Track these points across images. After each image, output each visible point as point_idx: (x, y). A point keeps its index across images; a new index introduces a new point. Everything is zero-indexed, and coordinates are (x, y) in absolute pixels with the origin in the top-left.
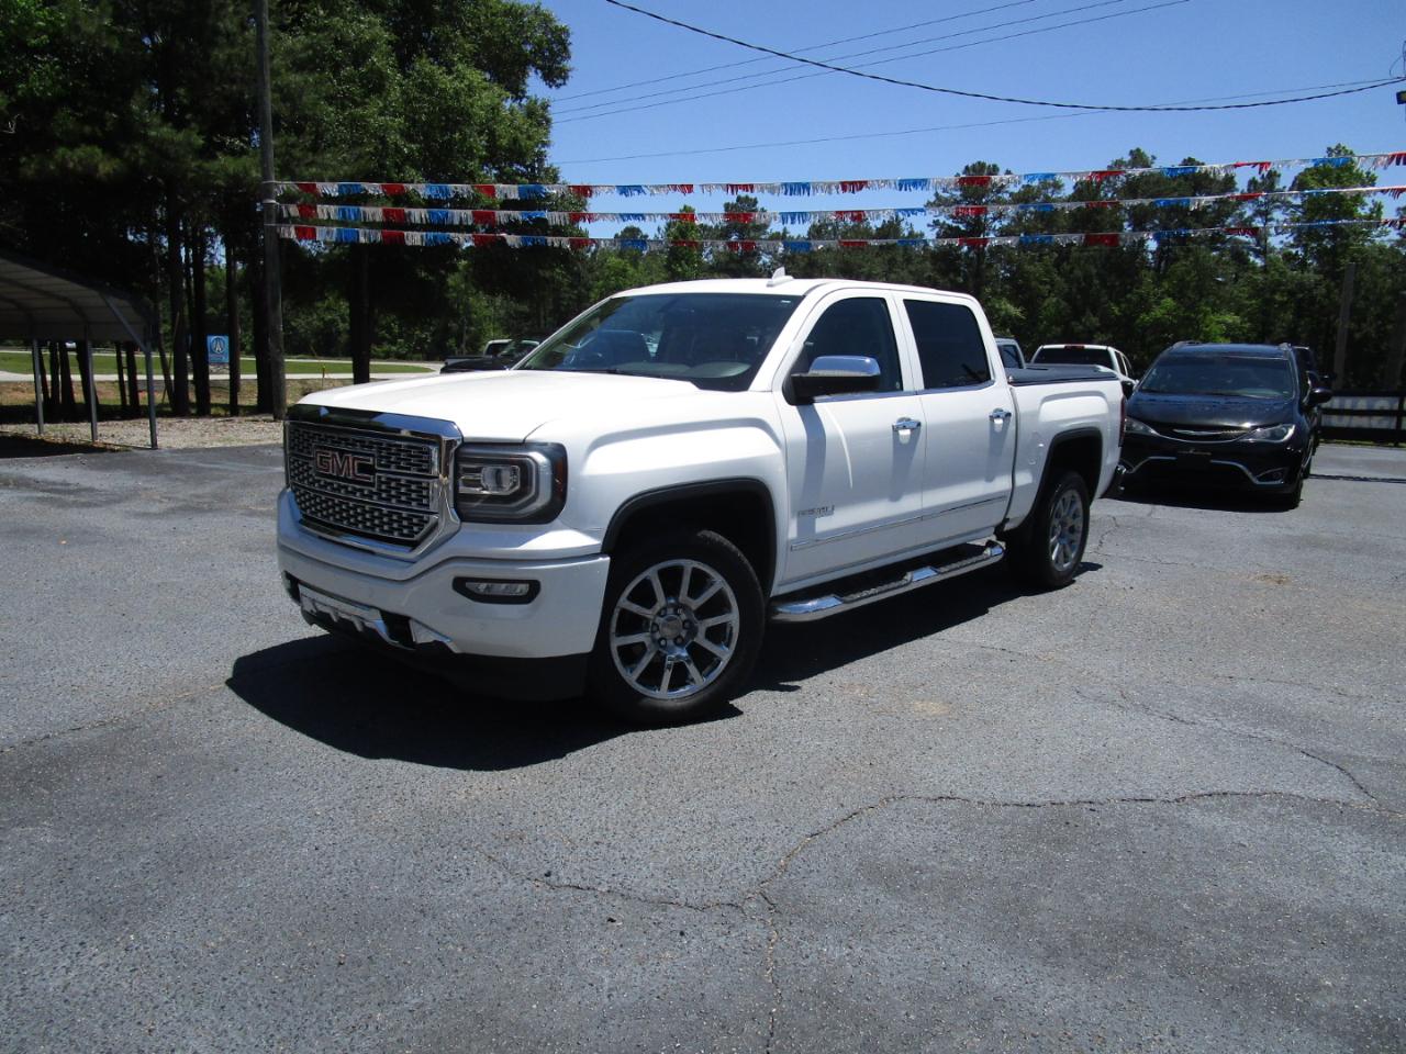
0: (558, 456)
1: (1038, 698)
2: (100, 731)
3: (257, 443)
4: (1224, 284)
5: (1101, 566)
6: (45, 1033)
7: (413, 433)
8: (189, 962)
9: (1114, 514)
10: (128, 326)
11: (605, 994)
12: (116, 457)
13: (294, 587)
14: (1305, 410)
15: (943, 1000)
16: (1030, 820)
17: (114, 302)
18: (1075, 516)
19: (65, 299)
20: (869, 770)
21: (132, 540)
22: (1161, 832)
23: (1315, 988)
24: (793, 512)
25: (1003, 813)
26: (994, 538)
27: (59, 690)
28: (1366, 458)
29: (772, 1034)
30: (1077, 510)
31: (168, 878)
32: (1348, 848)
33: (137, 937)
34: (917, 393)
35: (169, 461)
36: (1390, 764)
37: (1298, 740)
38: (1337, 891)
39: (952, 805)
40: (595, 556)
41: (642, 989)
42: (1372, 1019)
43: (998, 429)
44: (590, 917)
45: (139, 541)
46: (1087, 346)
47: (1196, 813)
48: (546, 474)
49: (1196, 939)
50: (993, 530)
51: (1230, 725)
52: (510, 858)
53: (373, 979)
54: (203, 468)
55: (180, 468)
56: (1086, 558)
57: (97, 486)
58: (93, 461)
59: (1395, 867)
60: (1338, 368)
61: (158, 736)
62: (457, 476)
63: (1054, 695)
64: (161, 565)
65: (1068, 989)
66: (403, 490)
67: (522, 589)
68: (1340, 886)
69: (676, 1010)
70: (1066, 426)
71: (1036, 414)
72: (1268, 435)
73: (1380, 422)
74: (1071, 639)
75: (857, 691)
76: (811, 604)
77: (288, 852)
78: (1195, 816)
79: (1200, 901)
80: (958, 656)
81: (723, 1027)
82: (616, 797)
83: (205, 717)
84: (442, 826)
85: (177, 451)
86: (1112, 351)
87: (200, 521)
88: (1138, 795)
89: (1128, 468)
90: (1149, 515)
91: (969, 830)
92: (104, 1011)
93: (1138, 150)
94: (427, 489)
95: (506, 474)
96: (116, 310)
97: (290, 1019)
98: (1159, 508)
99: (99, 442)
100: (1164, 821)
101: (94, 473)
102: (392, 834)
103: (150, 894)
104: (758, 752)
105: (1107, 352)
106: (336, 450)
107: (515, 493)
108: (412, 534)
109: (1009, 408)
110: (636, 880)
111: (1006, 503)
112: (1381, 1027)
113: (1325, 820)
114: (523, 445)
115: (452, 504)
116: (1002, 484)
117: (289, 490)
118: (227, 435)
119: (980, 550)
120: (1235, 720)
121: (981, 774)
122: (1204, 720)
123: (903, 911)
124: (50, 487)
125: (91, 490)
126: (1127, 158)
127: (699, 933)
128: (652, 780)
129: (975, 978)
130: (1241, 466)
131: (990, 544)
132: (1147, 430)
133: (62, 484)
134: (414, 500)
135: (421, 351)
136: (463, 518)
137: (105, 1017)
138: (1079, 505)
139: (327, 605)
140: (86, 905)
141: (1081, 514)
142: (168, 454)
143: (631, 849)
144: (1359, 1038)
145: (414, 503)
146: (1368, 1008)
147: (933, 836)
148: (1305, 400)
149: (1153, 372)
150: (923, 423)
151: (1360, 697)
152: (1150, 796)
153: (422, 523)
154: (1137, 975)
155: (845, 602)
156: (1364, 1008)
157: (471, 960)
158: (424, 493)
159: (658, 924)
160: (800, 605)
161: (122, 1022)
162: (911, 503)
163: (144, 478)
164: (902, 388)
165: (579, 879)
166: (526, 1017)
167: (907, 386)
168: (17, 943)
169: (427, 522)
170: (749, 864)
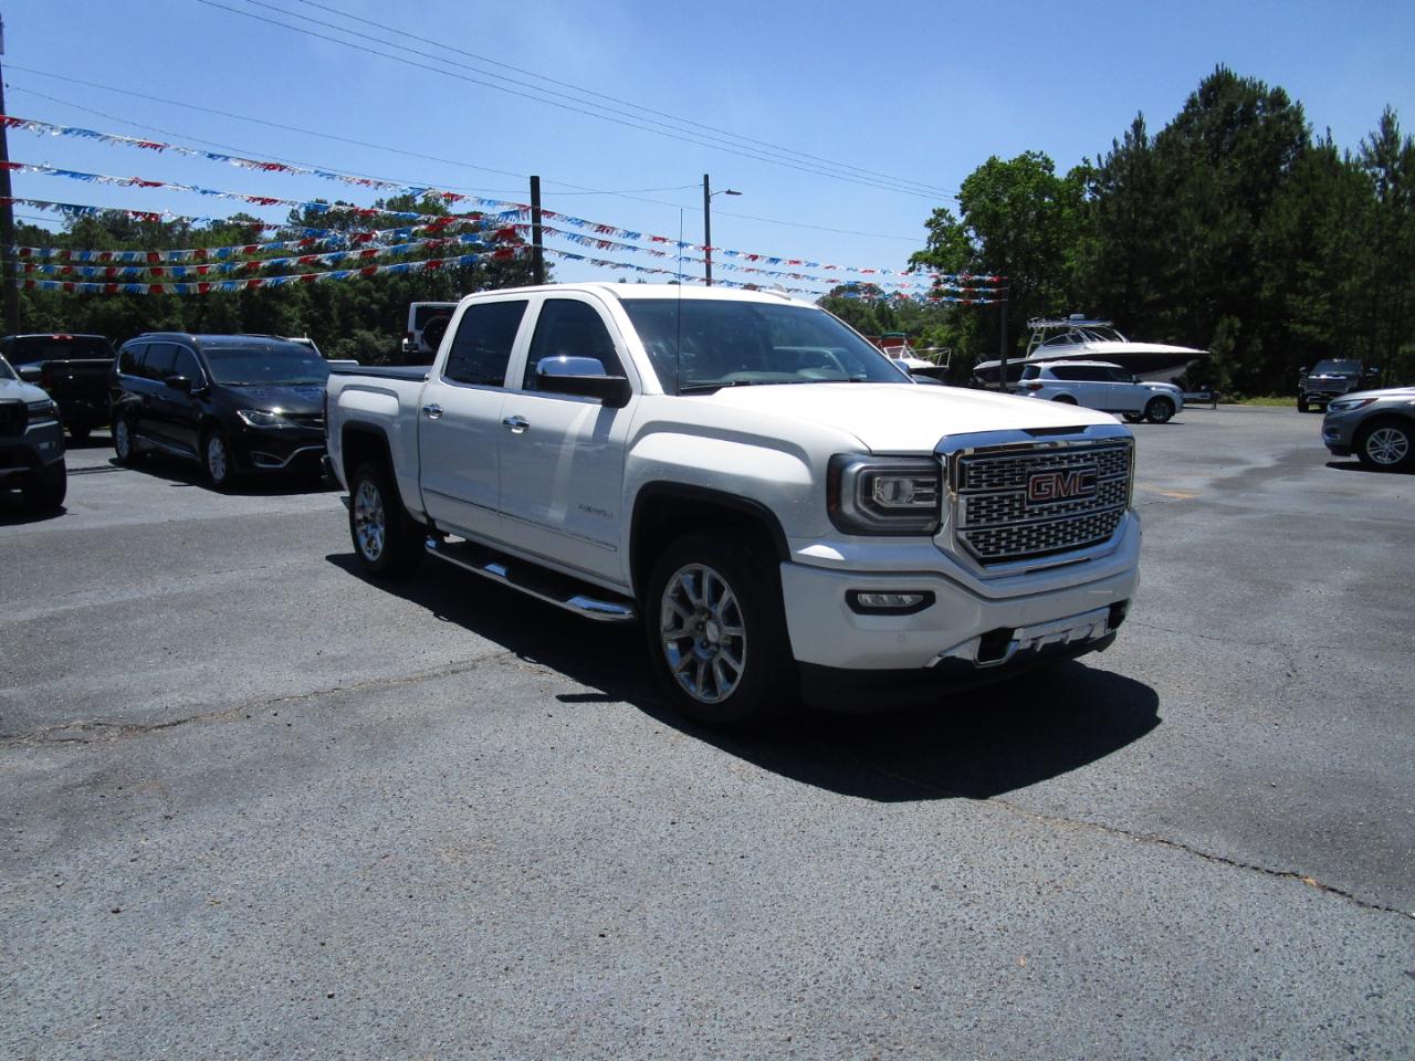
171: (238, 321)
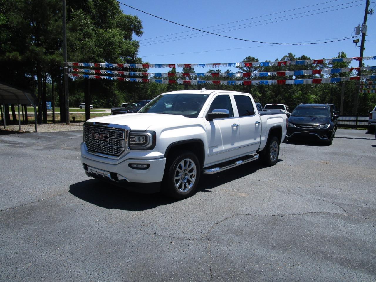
0: (154, 134)
1: (268, 192)
2: (38, 203)
3: (63, 131)
4: (313, 87)
5: (283, 160)
6: (43, 269)
7: (115, 128)
8: (74, 254)
9: (286, 147)
10: (30, 100)
11: (172, 258)
12: (27, 134)
13: (86, 167)
14: (332, 120)
15: (249, 258)
16: (267, 219)
17: (26, 94)
18: (276, 148)
19: (13, 93)
20: (229, 209)
21: (35, 156)
22: (298, 221)
23: (333, 253)
24: (208, 147)
25: (261, 218)
26: (256, 153)
27: (26, 193)
28: (349, 132)
29: (211, 265)
30: (276, 146)
31: (64, 236)
32: (341, 223)
33: (60, 248)
34: (237, 118)
35: (41, 136)
36: (351, 205)
37: (330, 200)
38: (338, 233)
39: (249, 216)
40: (163, 158)
41: (180, 257)
42: (345, 259)
43: (257, 127)
44: (166, 242)
45: (38, 156)
46: (278, 104)
47: (306, 217)
48: (151, 138)
49: (306, 244)
50: (256, 151)
51: (314, 197)
52: (145, 230)
53: (118, 256)
54: (50, 137)
55: (44, 137)
56: (279, 158)
57: (23, 142)
58: (20, 135)
59: (352, 228)
60: (342, 109)
61: (54, 204)
62: (129, 139)
63: (272, 191)
64: (45, 162)
65: (277, 255)
66: (115, 142)
67: (145, 166)
68: (339, 232)
69: (189, 261)
70: (273, 125)
71: (266, 123)
72: (323, 127)
73: (352, 123)
74: (276, 178)
75: (225, 191)
76: (214, 169)
77: (92, 230)
78: (306, 218)
79: (307, 236)
80: (248, 182)
81: (200, 264)
82: (169, 216)
83: (65, 199)
84: (128, 223)
85: (42, 133)
86: (284, 105)
87: (53, 151)
88: (293, 213)
89: (289, 135)
90: (295, 147)
91: (253, 222)
92: (56, 264)
93: (291, 53)
94: (122, 142)
95: (141, 138)
96: (27, 96)
97: (100, 265)
98: (297, 145)
99: (22, 130)
100: (299, 219)
101: (22, 139)
102: (116, 225)
103: (60, 239)
104: (202, 205)
105: (283, 106)
106: (98, 133)
107: (144, 143)
108: (118, 153)
109: (259, 121)
110: (176, 234)
111: (259, 144)
112: (347, 260)
113: (336, 218)
114: (146, 131)
115: (128, 146)
116: (258, 140)
117: (84, 143)
118: (54, 128)
119: (253, 156)
120: (315, 196)
121: (255, 209)
122: (308, 196)
123: (239, 239)
124: (10, 142)
125: (21, 143)
126: (288, 55)
127: (192, 245)
128: (177, 212)
129: (256, 253)
130: (317, 135)
131: (255, 155)
132: (294, 126)
133: (13, 142)
134: (118, 145)
135: (102, 106)
136: (131, 149)
137: (56, 265)
138: (277, 145)
139: (95, 171)
140: (46, 242)
141: (277, 147)
142: (40, 134)
143: (174, 227)
144: (342, 263)
145: (118, 146)
146: (345, 257)
147: (245, 223)
148: (332, 118)
149: (294, 111)
150: (239, 125)
151: (345, 190)
152: (296, 213)
153: (120, 150)
154: (293, 252)
155: (221, 169)
156: (344, 257)
157: (140, 252)
158: (121, 143)
159: (182, 243)
160: (210, 170)
161: (61, 266)
162: (237, 145)
163: (35, 140)
164: (234, 117)
165: (162, 234)
166: (155, 263)
167: (235, 116)
168: (31, 250)
169: (122, 150)
170: (202, 230)
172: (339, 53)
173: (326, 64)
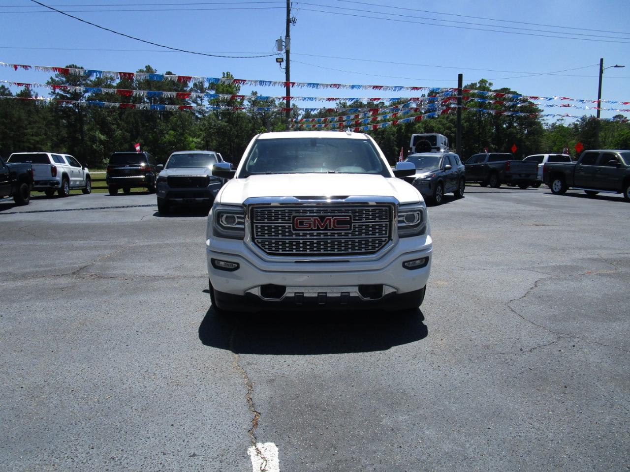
106: (317, 216)
171: (395, 143)
172: (224, 74)
173: (206, 89)
